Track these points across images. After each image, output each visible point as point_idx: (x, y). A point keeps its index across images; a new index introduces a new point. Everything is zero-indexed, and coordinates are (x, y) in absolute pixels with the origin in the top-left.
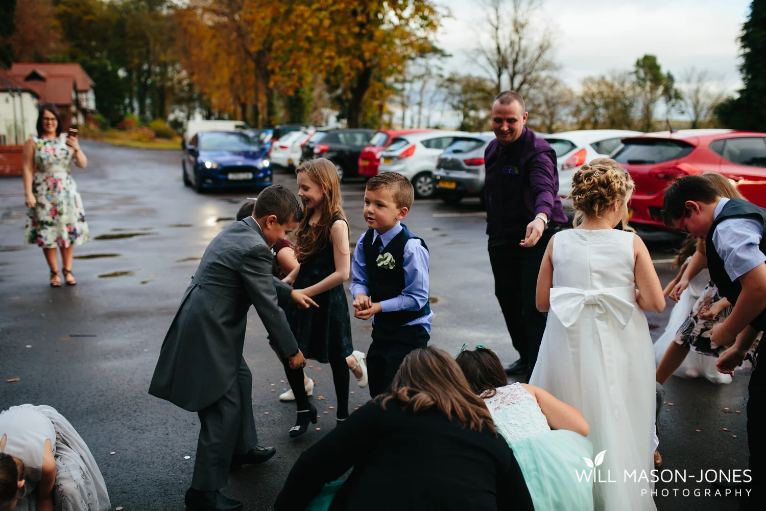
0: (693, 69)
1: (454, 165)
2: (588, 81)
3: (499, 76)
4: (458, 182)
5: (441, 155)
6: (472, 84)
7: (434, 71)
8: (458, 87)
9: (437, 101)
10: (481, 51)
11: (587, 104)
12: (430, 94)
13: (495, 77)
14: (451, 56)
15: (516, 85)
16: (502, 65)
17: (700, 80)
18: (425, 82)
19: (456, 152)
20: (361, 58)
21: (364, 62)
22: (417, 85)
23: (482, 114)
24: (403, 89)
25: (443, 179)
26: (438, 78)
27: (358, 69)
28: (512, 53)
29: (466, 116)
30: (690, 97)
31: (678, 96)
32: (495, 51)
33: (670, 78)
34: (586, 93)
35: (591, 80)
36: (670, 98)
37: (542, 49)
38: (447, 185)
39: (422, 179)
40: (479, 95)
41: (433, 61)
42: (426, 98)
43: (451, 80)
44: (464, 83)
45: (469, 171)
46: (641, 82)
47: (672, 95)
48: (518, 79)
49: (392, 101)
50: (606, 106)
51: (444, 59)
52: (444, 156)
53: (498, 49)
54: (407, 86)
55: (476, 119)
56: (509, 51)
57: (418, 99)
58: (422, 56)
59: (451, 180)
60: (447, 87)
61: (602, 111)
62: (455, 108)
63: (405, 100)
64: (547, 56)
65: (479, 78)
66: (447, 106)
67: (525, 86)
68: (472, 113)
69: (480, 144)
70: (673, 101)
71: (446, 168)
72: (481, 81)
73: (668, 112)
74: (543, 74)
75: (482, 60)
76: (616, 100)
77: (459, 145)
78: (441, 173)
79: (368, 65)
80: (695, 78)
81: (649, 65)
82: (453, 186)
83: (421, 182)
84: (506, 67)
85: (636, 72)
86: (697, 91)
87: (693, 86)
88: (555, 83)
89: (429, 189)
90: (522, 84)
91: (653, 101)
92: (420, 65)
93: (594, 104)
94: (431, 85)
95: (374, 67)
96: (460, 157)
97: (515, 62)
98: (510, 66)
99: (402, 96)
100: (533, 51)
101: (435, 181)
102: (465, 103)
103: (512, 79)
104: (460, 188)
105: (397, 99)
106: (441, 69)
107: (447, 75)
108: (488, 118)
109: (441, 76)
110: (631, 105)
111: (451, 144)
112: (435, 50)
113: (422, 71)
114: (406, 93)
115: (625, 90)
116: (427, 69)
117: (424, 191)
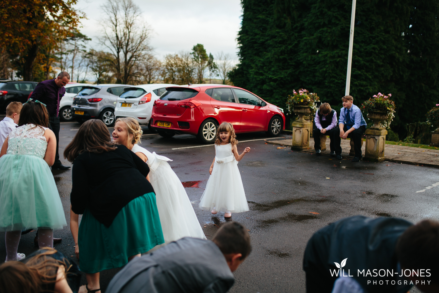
0: (222, 53)
1: (83, 102)
2: (169, 57)
3: (118, 52)
4: (86, 111)
5: (75, 96)
6: (103, 57)
7: (81, 48)
8: (95, 58)
9: (83, 66)
10: (107, 38)
11: (168, 69)
12: (79, 62)
13: (116, 53)
14: (90, 39)
15: (128, 58)
16: (119, 46)
17: (225, 59)
18: (75, 55)
19: (84, 95)
20: (30, 38)
21: (32, 42)
22: (70, 56)
23: (110, 74)
24: (62, 58)
25: (77, 110)
26: (83, 52)
27: (28, 45)
28: (125, 39)
29: (100, 75)
30: (221, 68)
31: (215, 67)
32: (115, 38)
33: (211, 57)
34: (168, 64)
35: (170, 56)
36: (212, 68)
37: (142, 38)
38: (79, 113)
39: (66, 110)
40: (108, 63)
41: (80, 42)
42: (76, 64)
43: (91, 54)
44: (99, 55)
45: (91, 105)
46: (196, 59)
47: (212, 66)
48: (129, 55)
49: (55, 65)
50: (179, 71)
51: (86, 41)
52: (77, 97)
53: (117, 37)
54: (64, 56)
55: (106, 76)
56: (123, 38)
57: (71, 65)
58: (72, 39)
59: (82, 110)
60: (88, 58)
61: (177, 73)
62: (94, 70)
63: (63, 64)
64: (144, 43)
65: (108, 53)
66: (89, 69)
67: (133, 59)
68: (104, 73)
69: (97, 90)
70: (213, 69)
71: (78, 104)
72: (109, 54)
73: (211, 75)
74: (143, 52)
75: (108, 43)
76: (184, 68)
77: (86, 91)
78: (76, 106)
79: (35, 43)
80: (223, 58)
81: (199, 50)
82: (83, 114)
83: (65, 112)
84: (122, 48)
85: (193, 53)
86: (225, 65)
87: (223, 62)
88: (150, 57)
89: (70, 116)
90: (131, 58)
91: (203, 69)
92: (71, 44)
93: (172, 69)
94: (79, 56)
95: (39, 44)
96: (86, 97)
97: (127, 45)
98: (125, 47)
99: (61, 62)
100: (137, 39)
101: (73, 111)
102: (100, 68)
103: (126, 54)
104: (86, 115)
105: (58, 64)
106: (84, 47)
107: (88, 51)
108: (113, 76)
109: (85, 51)
110: (192, 71)
111: (82, 90)
112: (80, 36)
113: (73, 47)
114: (63, 60)
115: (188, 62)
116: (76, 46)
117: (67, 117)
